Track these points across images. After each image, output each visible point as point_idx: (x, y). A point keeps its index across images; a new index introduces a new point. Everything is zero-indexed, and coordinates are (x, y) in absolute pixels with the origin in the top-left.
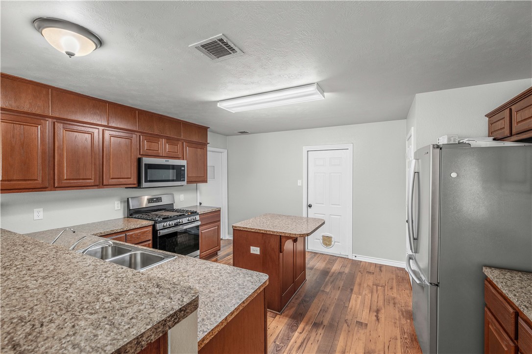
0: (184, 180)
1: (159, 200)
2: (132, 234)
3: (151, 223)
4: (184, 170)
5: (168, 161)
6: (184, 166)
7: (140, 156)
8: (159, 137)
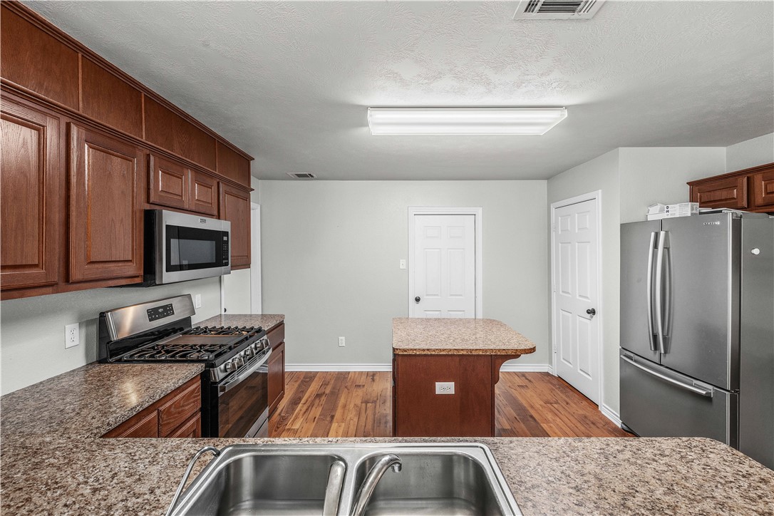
0: (226, 264)
1: (168, 310)
2: (170, 406)
3: (197, 369)
4: (227, 242)
5: (204, 221)
6: (226, 234)
7: (148, 207)
8: (183, 164)
